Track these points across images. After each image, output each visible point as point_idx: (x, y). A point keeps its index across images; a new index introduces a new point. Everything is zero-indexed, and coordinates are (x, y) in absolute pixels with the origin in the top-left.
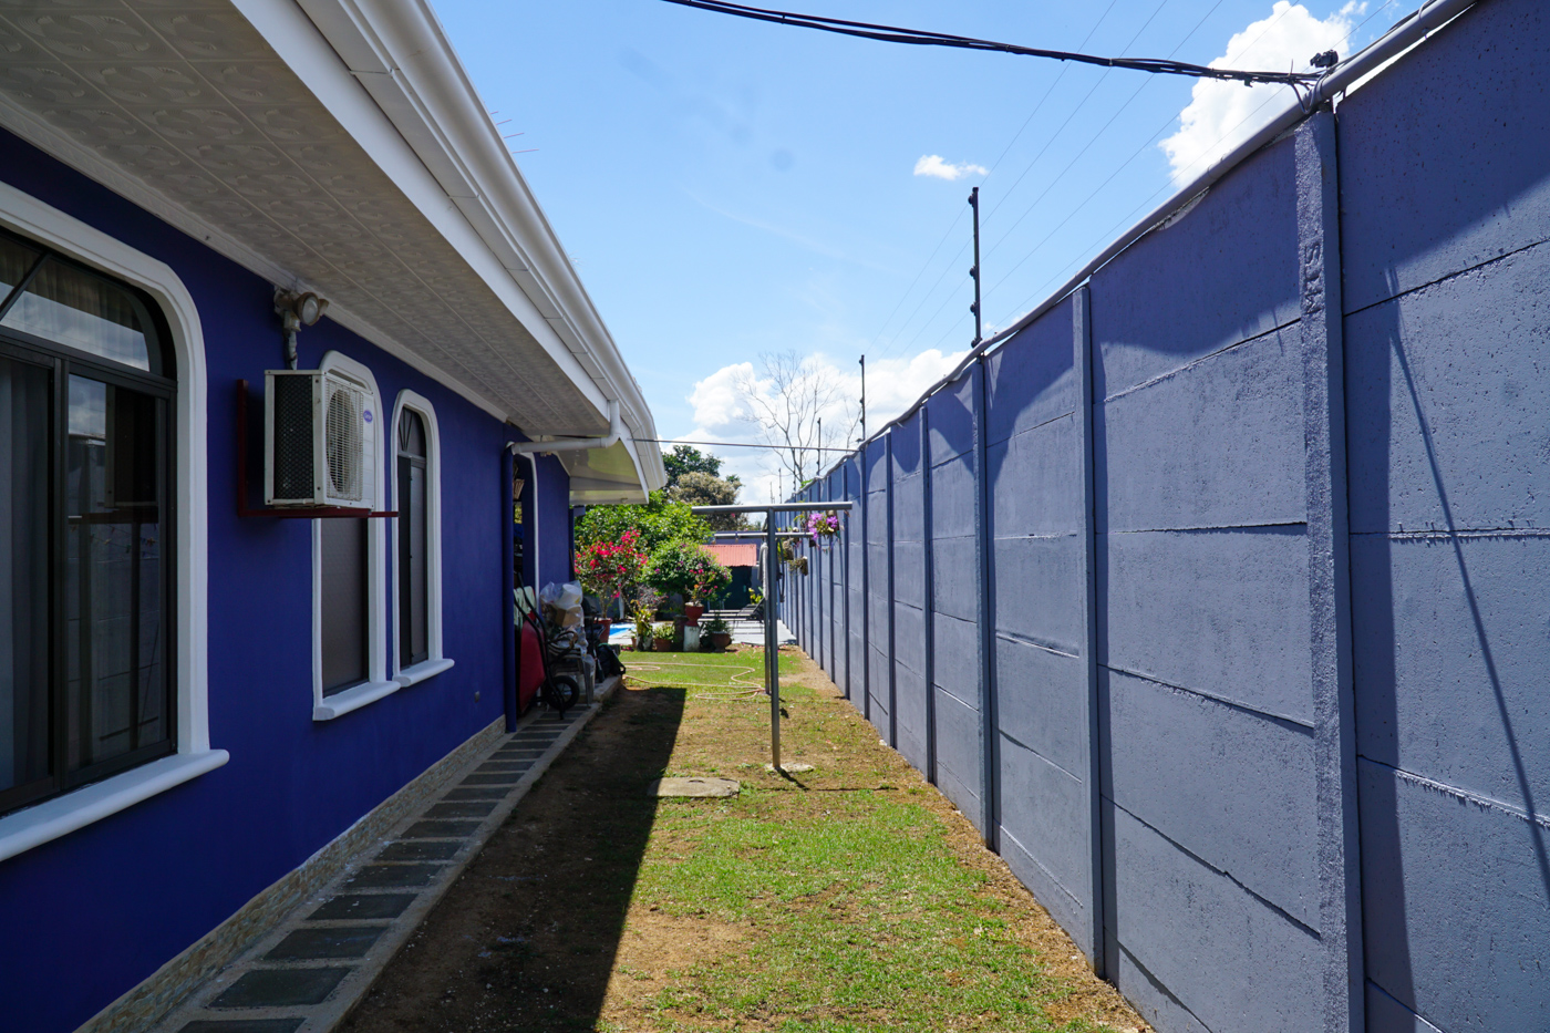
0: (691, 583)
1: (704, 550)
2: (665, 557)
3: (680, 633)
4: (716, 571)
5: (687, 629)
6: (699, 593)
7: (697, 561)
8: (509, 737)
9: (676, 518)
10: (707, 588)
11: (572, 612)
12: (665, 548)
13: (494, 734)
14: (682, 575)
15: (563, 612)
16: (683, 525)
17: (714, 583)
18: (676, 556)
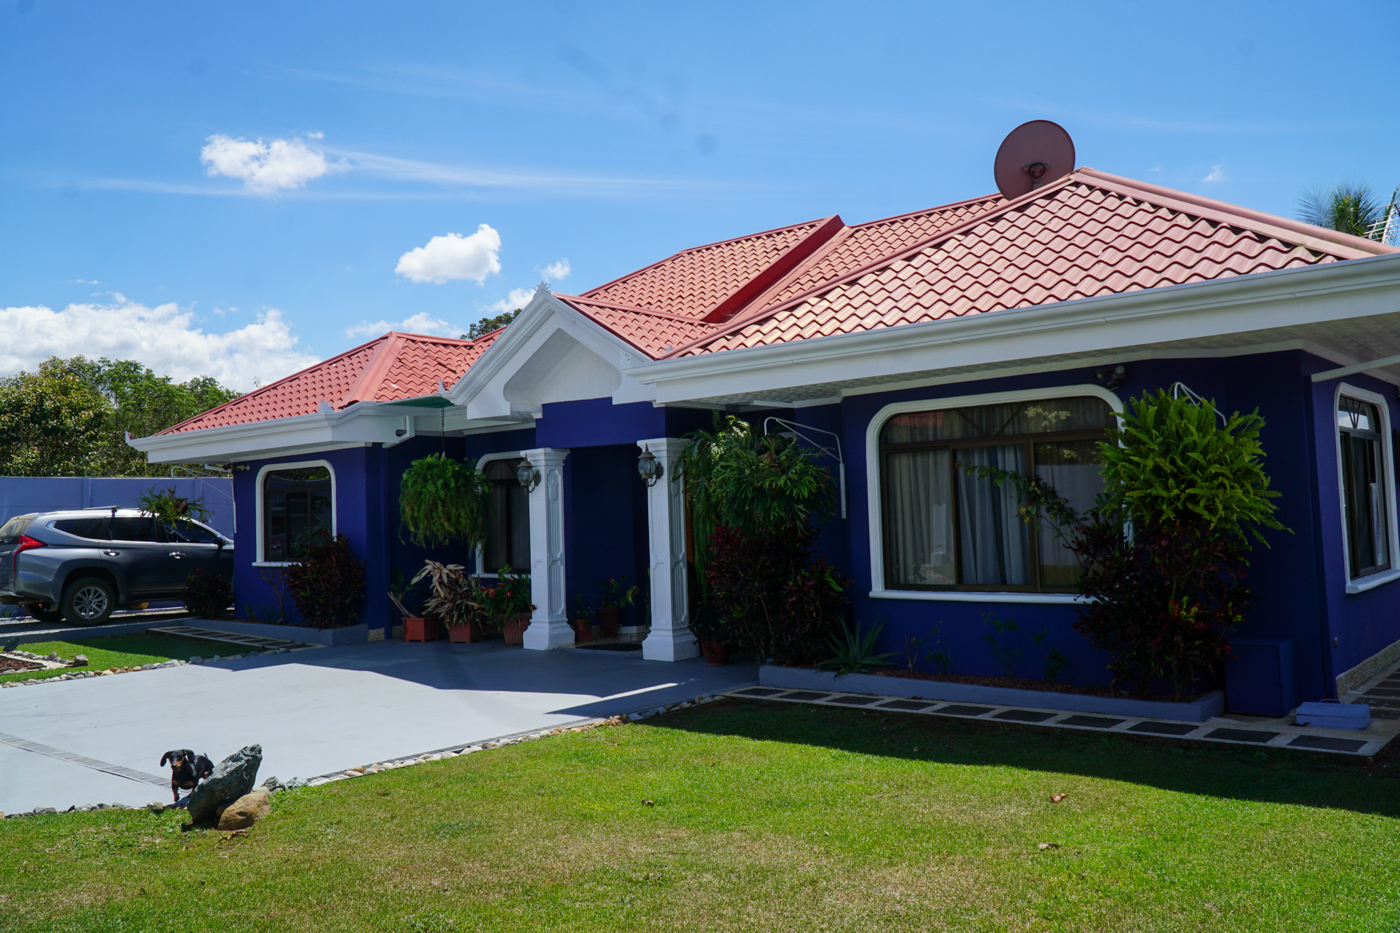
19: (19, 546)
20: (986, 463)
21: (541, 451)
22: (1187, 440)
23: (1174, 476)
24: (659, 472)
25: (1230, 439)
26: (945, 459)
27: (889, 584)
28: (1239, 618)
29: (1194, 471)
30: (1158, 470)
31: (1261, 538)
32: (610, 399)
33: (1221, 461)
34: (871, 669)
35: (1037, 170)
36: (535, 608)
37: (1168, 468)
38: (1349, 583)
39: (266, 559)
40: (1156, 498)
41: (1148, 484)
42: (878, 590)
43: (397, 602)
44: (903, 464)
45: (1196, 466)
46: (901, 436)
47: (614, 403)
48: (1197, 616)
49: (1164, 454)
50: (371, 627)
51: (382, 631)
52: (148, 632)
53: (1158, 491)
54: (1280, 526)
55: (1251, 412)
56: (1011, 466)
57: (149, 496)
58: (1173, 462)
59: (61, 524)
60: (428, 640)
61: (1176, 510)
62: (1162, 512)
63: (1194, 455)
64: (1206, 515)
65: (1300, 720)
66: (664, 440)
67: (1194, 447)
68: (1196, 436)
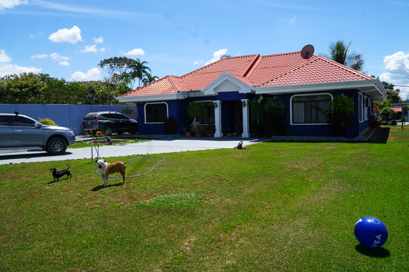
0: (389, 114)
1: (392, 108)
2: (384, 110)
3: (387, 122)
4: (394, 112)
5: (389, 122)
6: (391, 116)
7: (390, 110)
8: (370, 129)
9: (385, 102)
10: (393, 115)
11: (375, 116)
12: (384, 108)
13: (368, 129)
14: (388, 113)
15: (374, 116)
16: (386, 104)
17: (394, 114)
18: (387, 110)
19: (96, 119)
20: (310, 104)
21: (219, 101)
22: (345, 102)
23: (343, 106)
24: (245, 105)
25: (350, 101)
26: (303, 104)
27: (293, 123)
28: (349, 125)
29: (345, 106)
30: (341, 106)
31: (352, 115)
32: (238, 92)
33: (349, 104)
34: (292, 135)
35: (308, 53)
36: (216, 130)
37: (342, 105)
38: (359, 122)
39: (147, 122)
40: (340, 109)
41: (339, 107)
42: (291, 124)
43: (184, 130)
44: (295, 104)
45: (346, 105)
46: (296, 99)
47: (239, 93)
48: (345, 125)
49: (342, 103)
50: (178, 135)
51: (179, 135)
52: (122, 137)
53: (340, 108)
54: (355, 113)
55: (352, 98)
56: (314, 105)
57: (123, 109)
58: (343, 104)
59: (103, 115)
60: (191, 137)
61: (342, 111)
62: (340, 111)
63: (346, 104)
64: (347, 112)
65: (356, 138)
66: (247, 99)
67: (346, 103)
68: (346, 101)
